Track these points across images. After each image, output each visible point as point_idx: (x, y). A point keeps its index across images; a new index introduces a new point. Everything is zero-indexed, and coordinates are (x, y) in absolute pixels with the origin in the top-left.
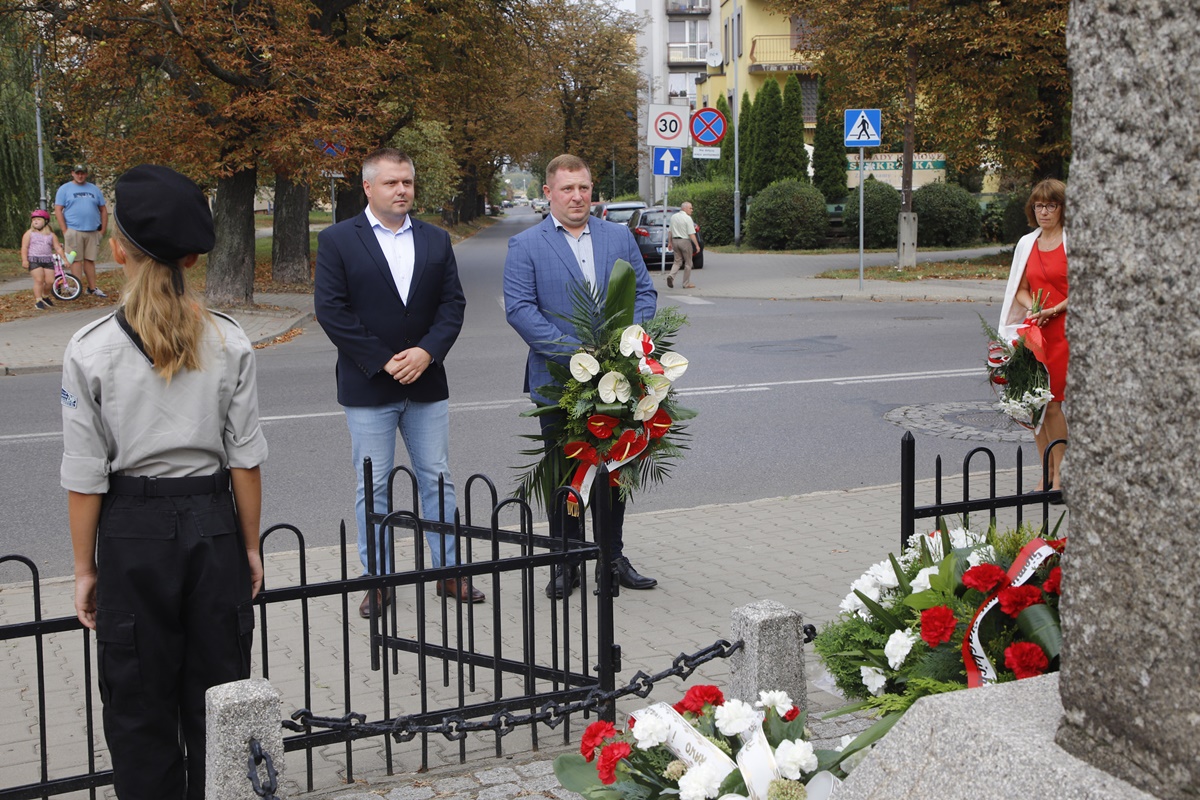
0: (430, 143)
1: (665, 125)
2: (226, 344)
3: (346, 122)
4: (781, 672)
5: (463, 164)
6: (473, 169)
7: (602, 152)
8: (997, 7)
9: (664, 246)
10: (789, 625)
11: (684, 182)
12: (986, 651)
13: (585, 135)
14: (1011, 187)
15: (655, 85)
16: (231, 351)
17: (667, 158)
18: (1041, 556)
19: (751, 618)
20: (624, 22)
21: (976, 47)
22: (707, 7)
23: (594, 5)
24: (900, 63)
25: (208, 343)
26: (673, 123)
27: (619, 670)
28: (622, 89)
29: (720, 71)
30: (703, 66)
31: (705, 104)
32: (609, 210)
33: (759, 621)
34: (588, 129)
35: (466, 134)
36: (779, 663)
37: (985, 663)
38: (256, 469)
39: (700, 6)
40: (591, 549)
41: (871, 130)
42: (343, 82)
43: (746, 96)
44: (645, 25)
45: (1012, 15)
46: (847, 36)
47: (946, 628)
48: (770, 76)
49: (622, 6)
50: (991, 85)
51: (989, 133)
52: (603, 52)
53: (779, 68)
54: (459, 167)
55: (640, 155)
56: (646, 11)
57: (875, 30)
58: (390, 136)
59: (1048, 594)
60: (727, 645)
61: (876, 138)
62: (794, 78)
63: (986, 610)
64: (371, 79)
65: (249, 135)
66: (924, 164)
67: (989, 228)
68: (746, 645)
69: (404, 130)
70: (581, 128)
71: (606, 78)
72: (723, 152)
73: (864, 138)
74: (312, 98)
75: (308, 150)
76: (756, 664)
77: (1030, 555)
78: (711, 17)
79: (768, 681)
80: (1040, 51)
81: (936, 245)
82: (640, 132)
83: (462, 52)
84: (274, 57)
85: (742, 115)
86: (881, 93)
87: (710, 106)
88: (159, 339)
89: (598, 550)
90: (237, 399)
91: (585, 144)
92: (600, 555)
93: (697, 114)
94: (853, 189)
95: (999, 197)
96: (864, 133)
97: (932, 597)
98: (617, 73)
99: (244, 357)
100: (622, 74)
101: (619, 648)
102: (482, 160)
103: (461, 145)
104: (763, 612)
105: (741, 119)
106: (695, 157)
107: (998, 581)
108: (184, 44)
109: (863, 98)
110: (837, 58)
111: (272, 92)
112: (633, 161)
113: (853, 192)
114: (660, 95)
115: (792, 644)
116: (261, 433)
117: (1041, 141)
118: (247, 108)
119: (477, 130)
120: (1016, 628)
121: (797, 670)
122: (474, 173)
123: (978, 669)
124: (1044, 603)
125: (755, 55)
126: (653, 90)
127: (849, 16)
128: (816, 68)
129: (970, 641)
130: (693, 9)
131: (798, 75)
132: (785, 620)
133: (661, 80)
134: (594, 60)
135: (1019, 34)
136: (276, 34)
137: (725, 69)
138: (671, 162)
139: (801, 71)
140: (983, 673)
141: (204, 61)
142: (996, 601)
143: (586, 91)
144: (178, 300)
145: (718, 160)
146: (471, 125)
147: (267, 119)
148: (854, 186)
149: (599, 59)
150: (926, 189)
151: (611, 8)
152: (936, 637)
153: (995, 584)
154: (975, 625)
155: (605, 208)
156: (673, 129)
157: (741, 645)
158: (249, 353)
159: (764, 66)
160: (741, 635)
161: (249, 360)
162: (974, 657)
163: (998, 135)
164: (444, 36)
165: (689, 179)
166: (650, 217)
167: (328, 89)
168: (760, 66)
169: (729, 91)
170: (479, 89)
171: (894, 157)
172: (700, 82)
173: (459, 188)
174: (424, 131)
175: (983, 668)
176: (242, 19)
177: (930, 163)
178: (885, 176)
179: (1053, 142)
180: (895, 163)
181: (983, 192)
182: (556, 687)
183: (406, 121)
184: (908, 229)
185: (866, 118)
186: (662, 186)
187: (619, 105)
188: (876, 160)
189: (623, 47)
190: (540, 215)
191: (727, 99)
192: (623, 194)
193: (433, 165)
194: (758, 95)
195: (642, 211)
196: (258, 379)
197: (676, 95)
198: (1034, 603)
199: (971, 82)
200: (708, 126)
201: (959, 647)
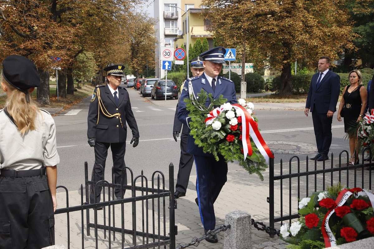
0: (89, 59)
1: (166, 53)
2: (44, 121)
3: (63, 51)
4: (244, 236)
5: (99, 66)
6: (101, 68)
7: (144, 63)
8: (270, 17)
9: (166, 92)
10: (247, 219)
11: (171, 72)
12: (331, 230)
13: (138, 57)
14: (274, 74)
15: (160, 41)
16: (47, 123)
17: (167, 64)
18: (348, 195)
19: (233, 217)
20: (151, 21)
21: (264, 30)
22: (177, 17)
23: (141, 15)
24: (240, 34)
25: (39, 120)
26: (169, 53)
27: (177, 234)
28: (150, 42)
29: (182, 37)
30: (176, 36)
31: (177, 47)
32: (147, 81)
33: (237, 218)
34: (139, 55)
35: (100, 56)
36: (243, 233)
37: (331, 234)
38: (55, 167)
39: (175, 17)
40: (168, 192)
41: (232, 55)
42: (62, 37)
43: (190, 45)
44: (157, 22)
45: (275, 20)
46: (224, 26)
47: (315, 222)
48: (198, 38)
49: (150, 16)
50: (269, 41)
51: (267, 57)
52: (144, 31)
53: (200, 36)
54: (98, 67)
55: (156, 64)
56: (157, 18)
57: (232, 24)
58: (75, 56)
59: (352, 209)
60: (225, 226)
61: (234, 58)
62: (206, 39)
63: (330, 215)
64: (71, 36)
65: (29, 55)
66: (247, 67)
67: (267, 87)
68: (231, 227)
69: (80, 54)
70: (137, 54)
71: (145, 39)
72: (184, 62)
73: (230, 58)
74: (51, 42)
75: (50, 60)
76: (236, 233)
77: (344, 194)
78: (178, 20)
79: (239, 239)
80: (284, 31)
81: (251, 92)
82: (156, 56)
83: (99, 29)
84: (38, 28)
85: (189, 51)
86: (234, 44)
87: (178, 48)
88: (20, 119)
89: (170, 193)
90: (49, 141)
91: (138, 60)
92: (171, 195)
93: (176, 50)
94: (224, 74)
95: (270, 77)
96: (230, 56)
97: (309, 210)
98: (149, 37)
99: (52, 126)
100: (150, 38)
101: (177, 226)
102: (104, 65)
103: (98, 60)
104: (237, 215)
105: (189, 52)
106: (175, 64)
107: (333, 204)
108: (7, 23)
109: (229, 45)
110: (221, 32)
111: (37, 40)
112: (154, 66)
113: (225, 75)
114: (162, 45)
115: (248, 226)
116: (57, 153)
117: (284, 60)
118: (29, 45)
119: (103, 55)
120: (342, 222)
121: (249, 235)
122: (102, 69)
123: (328, 237)
124: (352, 212)
125: (193, 32)
126: (160, 43)
127: (224, 19)
128: (214, 35)
129: (325, 226)
130: (172, 17)
131: (207, 38)
132: (245, 218)
133: (163, 40)
134: (141, 33)
135: (277, 26)
136: (38, 21)
137: (183, 36)
138: (168, 65)
139: (208, 37)
140: (330, 238)
141: (13, 29)
142: (333, 211)
143: (138, 43)
144: (28, 105)
145: (182, 65)
146: (101, 53)
147: (36, 49)
148: (225, 74)
149: (143, 33)
150: (249, 74)
151: (146, 16)
152: (312, 225)
153: (332, 206)
154: (326, 220)
155: (146, 80)
156: (169, 55)
157: (229, 227)
158: (53, 124)
159: (196, 35)
160: (230, 223)
161: (54, 127)
162: (327, 232)
163: (270, 58)
164: (95, 23)
165: (172, 71)
166: (161, 83)
167: (57, 40)
168: (194, 35)
169: (185, 43)
170: (105, 41)
171: (238, 65)
172: (175, 40)
173: (98, 73)
174: (86, 55)
175: (330, 236)
176: (27, 15)
177: (248, 66)
178: (234, 70)
179: (287, 59)
180: (238, 66)
181: (265, 75)
182: (154, 241)
183: (81, 52)
184: (244, 87)
185: (231, 52)
186: (163, 73)
187: (149, 47)
188: (232, 65)
189: (150, 29)
190: (123, 83)
191: (184, 46)
192: (150, 76)
193: (89, 66)
194: (194, 44)
195: (158, 81)
196: (56, 133)
197: (167, 45)
198: (348, 213)
199: (263, 40)
200: (180, 54)
201: (320, 228)
